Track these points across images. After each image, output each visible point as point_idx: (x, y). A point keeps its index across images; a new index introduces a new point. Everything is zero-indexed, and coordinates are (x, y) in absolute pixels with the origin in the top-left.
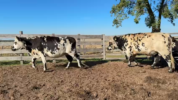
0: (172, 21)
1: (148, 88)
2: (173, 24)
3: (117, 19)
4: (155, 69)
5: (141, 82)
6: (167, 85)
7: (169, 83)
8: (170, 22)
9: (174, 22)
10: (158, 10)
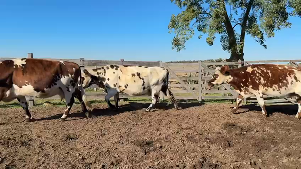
0: (262, 42)
1: (228, 137)
2: (264, 46)
3: (179, 37)
4: (239, 113)
5: (217, 129)
6: (253, 133)
7: (255, 131)
8: (259, 43)
9: (265, 43)
10: (240, 24)
